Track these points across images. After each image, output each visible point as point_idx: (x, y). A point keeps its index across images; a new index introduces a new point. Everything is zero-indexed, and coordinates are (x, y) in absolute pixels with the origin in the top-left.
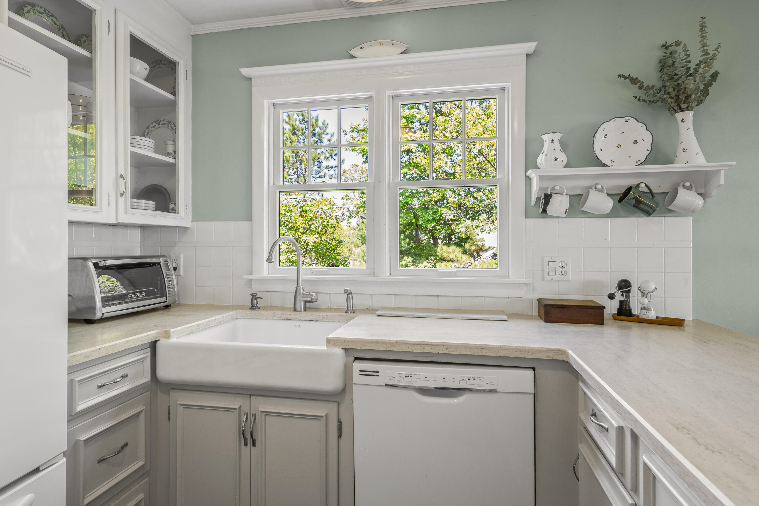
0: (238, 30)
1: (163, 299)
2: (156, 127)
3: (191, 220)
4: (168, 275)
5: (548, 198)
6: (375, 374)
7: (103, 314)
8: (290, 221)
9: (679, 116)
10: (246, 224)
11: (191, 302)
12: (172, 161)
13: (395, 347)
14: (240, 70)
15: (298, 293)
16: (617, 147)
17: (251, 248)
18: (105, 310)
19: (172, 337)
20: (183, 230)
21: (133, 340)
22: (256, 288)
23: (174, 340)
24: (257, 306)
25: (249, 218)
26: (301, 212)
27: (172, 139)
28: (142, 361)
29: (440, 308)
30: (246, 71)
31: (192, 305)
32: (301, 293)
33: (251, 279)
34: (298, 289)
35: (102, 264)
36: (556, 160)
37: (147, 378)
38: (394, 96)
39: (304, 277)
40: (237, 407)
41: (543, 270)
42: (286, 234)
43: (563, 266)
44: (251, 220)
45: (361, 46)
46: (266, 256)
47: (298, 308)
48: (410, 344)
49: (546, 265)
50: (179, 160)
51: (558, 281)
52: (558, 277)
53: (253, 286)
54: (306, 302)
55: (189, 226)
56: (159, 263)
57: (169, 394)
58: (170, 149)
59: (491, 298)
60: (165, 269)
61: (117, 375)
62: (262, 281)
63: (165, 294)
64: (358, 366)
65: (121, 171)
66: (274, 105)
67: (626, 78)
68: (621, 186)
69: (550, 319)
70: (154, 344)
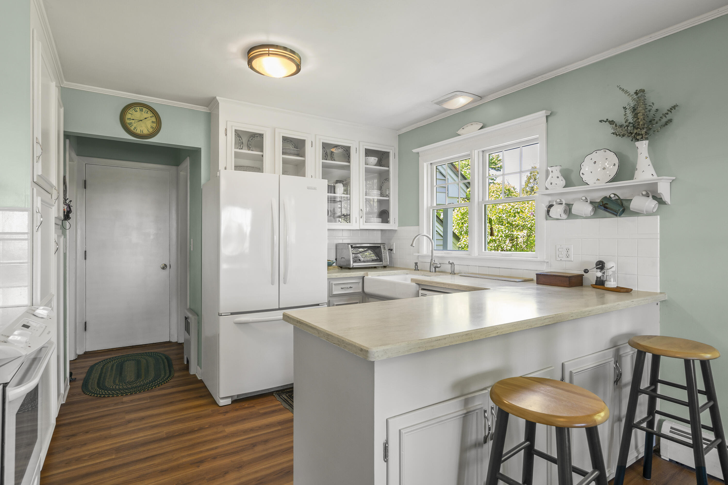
0: (414, 129)
1: (381, 263)
2: (385, 182)
3: (398, 226)
4: (384, 252)
5: (551, 206)
7: (353, 266)
9: (638, 144)
10: (417, 227)
11: (397, 266)
12: (388, 199)
13: (432, 284)
14: (412, 150)
16: (603, 169)
17: (419, 240)
18: (355, 264)
19: (369, 276)
21: (354, 274)
24: (417, 269)
25: (418, 225)
28: (358, 283)
29: (500, 275)
30: (415, 151)
31: (398, 268)
32: (433, 262)
33: (419, 256)
34: (432, 261)
35: (354, 246)
36: (551, 184)
37: (360, 290)
38: (483, 151)
39: (434, 255)
41: (556, 253)
43: (567, 251)
45: (462, 128)
47: (432, 271)
48: (437, 283)
49: (557, 250)
50: (390, 198)
51: (565, 261)
52: (565, 258)
53: (419, 259)
54: (435, 268)
55: (397, 229)
56: (380, 247)
58: (387, 193)
59: (526, 270)
60: (383, 249)
61: (349, 286)
62: (423, 256)
63: (382, 261)
64: (421, 292)
65: (361, 208)
66: (431, 164)
67: (606, 122)
68: (598, 197)
69: (539, 282)
70: (363, 278)
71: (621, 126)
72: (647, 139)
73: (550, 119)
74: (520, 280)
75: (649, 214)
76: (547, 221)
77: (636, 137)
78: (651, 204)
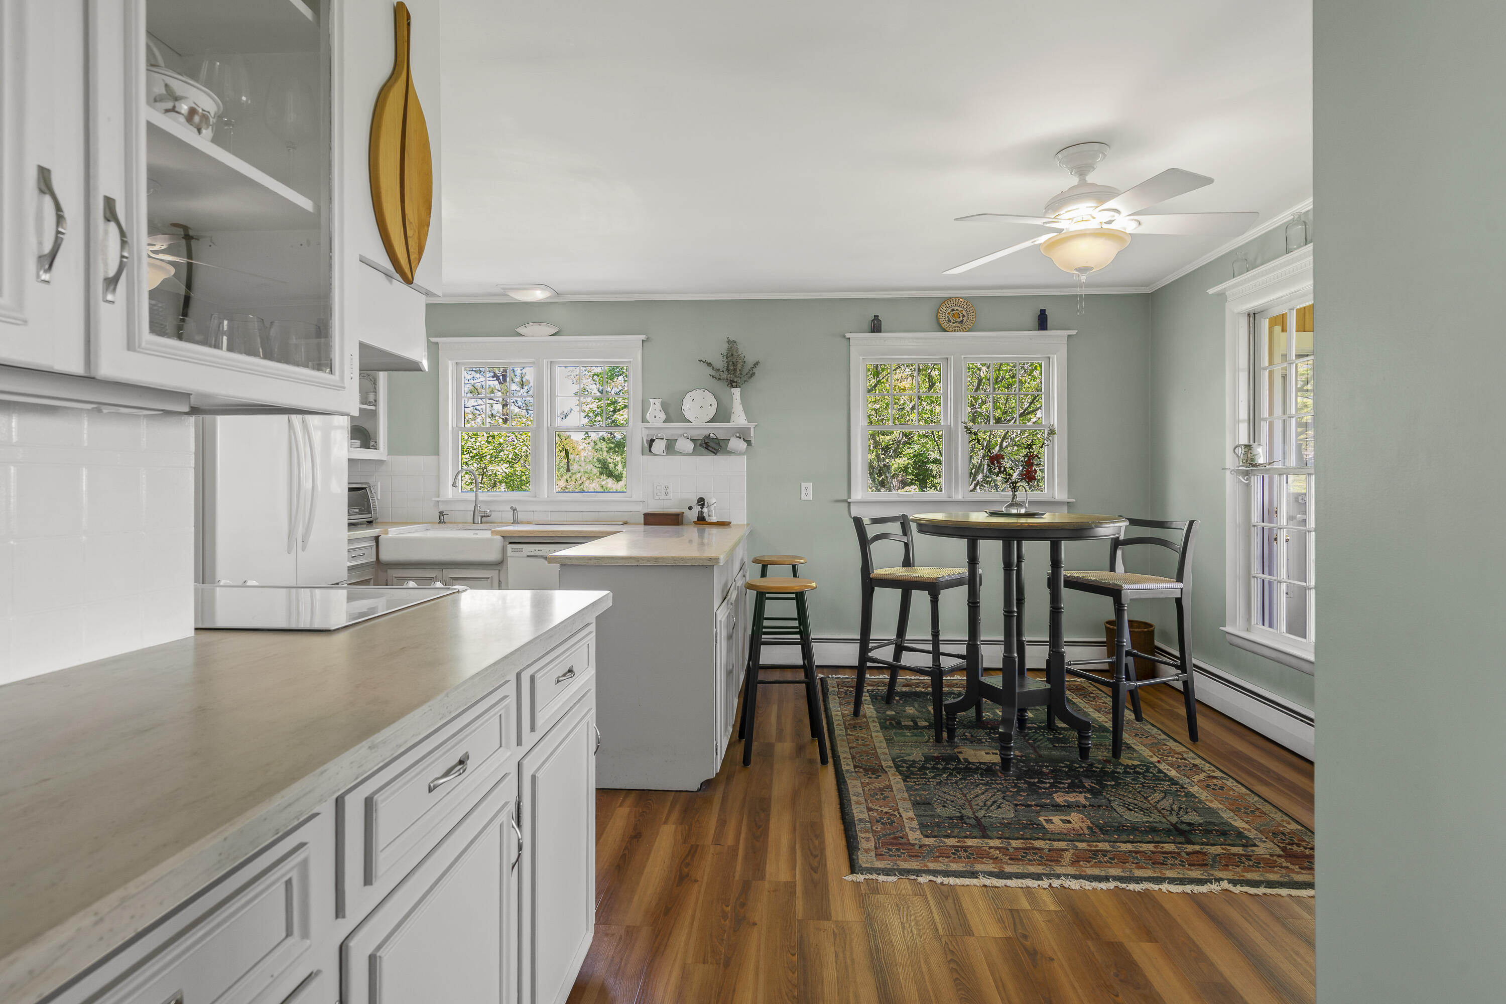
1: (369, 516)
3: (388, 454)
4: (372, 498)
5: (652, 441)
6: (520, 550)
8: (475, 447)
9: (732, 390)
10: (434, 457)
11: (386, 521)
12: (373, 408)
15: (476, 510)
16: (701, 407)
17: (438, 477)
19: (384, 536)
20: (380, 462)
21: (366, 536)
22: (442, 508)
23: (390, 535)
24: (444, 521)
25: (437, 453)
26: (488, 437)
27: (372, 390)
28: (371, 547)
29: (583, 520)
30: (434, 339)
33: (439, 501)
34: (476, 508)
36: (658, 417)
37: (374, 559)
38: (551, 362)
40: (434, 576)
41: (653, 492)
42: (470, 463)
43: (666, 489)
44: (438, 455)
45: (526, 325)
46: (451, 482)
47: (476, 521)
49: (655, 489)
50: (379, 408)
51: (664, 500)
52: (663, 497)
53: (440, 506)
54: (482, 517)
55: (386, 459)
56: (365, 488)
57: (386, 572)
58: (371, 398)
59: (633, 511)
60: (369, 492)
61: (360, 552)
62: (447, 502)
63: (370, 513)
64: (510, 547)
66: (457, 363)
67: (704, 362)
68: (699, 435)
69: (646, 523)
70: (377, 539)
71: (718, 370)
72: (740, 387)
73: (645, 344)
74: (620, 523)
75: (740, 454)
76: (644, 456)
77: (732, 384)
78: (744, 445)
